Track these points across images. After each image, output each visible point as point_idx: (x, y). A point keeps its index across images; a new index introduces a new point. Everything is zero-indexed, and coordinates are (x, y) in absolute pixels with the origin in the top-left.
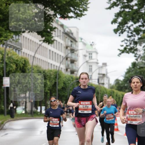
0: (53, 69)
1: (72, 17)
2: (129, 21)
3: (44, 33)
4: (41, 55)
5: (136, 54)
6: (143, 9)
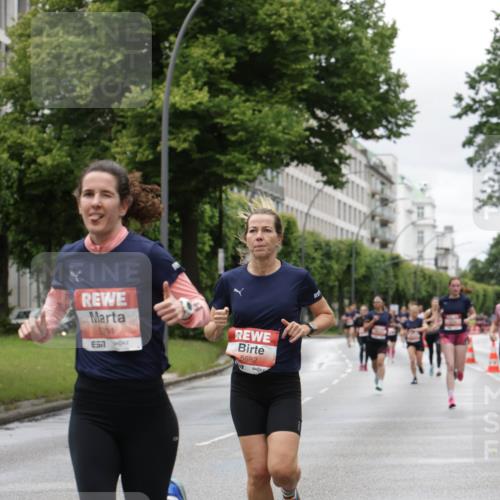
0: (344, 237)
1: (381, 137)
3: (326, 167)
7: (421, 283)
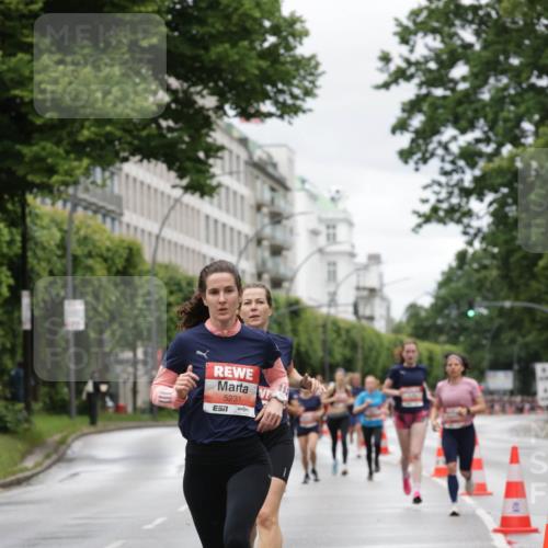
1: (270, 115)
2: (445, 125)
3: (189, 164)
4: (181, 231)
5: (469, 226)
6: (486, 89)
7: (333, 342)
